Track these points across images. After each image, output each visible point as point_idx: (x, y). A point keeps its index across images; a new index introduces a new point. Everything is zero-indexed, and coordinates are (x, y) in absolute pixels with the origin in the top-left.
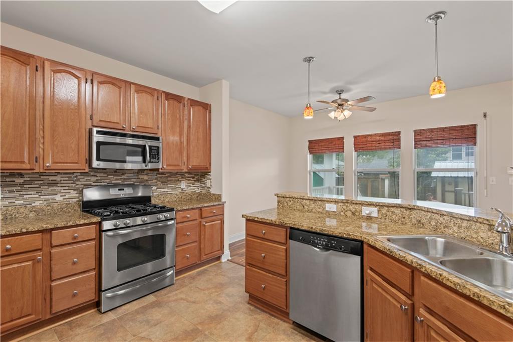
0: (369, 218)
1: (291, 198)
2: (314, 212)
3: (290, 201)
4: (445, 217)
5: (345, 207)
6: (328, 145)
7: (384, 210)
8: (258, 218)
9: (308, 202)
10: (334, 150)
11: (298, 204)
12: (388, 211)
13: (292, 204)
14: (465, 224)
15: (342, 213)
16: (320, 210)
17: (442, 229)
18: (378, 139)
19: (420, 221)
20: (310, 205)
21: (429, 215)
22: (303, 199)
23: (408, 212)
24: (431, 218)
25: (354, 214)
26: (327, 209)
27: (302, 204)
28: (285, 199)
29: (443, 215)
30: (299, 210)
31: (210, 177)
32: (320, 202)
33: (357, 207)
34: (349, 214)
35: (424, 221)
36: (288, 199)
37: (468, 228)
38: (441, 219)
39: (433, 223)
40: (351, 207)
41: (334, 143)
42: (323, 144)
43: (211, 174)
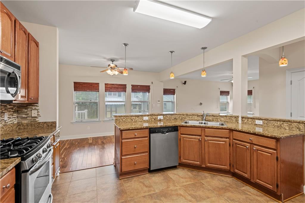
0: (160, 120)
1: (125, 116)
2: (138, 122)
3: (124, 118)
4: (185, 116)
5: (151, 117)
6: (89, 87)
7: (165, 116)
8: (132, 128)
9: (134, 118)
10: (93, 90)
11: (129, 119)
12: (166, 116)
13: (125, 120)
14: (191, 116)
15: (150, 120)
16: (141, 120)
17: (184, 119)
18: (117, 86)
19: (175, 118)
20: (135, 119)
21: (179, 115)
22: (132, 116)
23: (171, 116)
24: (180, 117)
25: (155, 119)
26: (144, 119)
27: (131, 119)
28: (121, 117)
29: (184, 115)
30: (129, 122)
31: (37, 108)
32: (140, 117)
33: (156, 116)
34: (153, 120)
35: (177, 118)
36: (123, 117)
37: (192, 117)
38: (183, 116)
39: (180, 118)
40: (154, 117)
41: (93, 86)
42: (85, 85)
43: (39, 104)
